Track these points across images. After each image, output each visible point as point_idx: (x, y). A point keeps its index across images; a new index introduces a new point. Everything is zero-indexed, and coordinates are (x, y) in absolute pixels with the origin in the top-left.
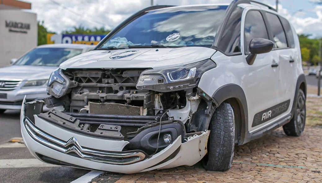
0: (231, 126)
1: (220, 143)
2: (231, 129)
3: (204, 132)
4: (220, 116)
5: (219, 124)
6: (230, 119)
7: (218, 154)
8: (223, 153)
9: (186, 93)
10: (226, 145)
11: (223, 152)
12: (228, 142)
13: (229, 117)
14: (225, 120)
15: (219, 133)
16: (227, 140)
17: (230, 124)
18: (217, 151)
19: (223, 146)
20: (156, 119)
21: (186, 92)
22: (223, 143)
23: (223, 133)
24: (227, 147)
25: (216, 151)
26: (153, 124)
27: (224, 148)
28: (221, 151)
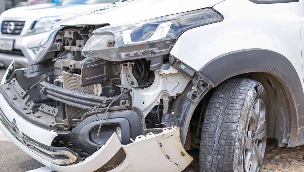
0: (235, 121)
1: (212, 147)
2: (234, 126)
3: (167, 130)
4: (221, 102)
5: (215, 116)
6: (238, 108)
7: (209, 164)
8: (218, 164)
9: (151, 63)
10: (223, 152)
11: (217, 162)
12: (227, 147)
13: (237, 105)
14: (227, 110)
15: (213, 130)
16: (224, 144)
17: (234, 116)
18: (208, 160)
19: (218, 153)
20: (104, 102)
21: (150, 61)
22: (217, 147)
23: (218, 131)
24: (224, 156)
25: (206, 160)
26: (99, 110)
27: (220, 157)
28: (214, 160)
